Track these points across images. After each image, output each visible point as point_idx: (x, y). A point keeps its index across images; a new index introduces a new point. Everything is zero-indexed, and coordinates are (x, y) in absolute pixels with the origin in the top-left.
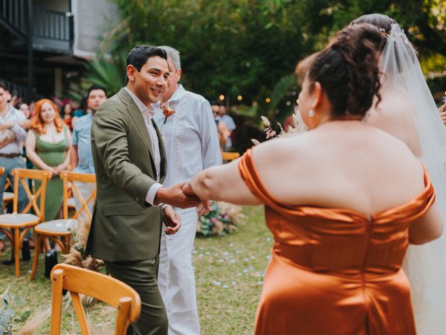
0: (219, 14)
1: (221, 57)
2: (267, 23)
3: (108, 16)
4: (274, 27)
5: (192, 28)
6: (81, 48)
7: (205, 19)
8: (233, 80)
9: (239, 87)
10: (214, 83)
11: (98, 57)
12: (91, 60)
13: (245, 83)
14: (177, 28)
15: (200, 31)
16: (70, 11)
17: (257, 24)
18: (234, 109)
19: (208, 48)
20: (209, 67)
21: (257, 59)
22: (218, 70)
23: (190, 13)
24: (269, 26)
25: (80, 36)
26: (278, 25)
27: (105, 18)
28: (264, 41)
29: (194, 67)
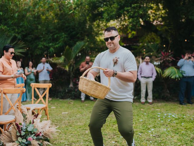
1: (44, 33)
2: (70, 11)
8: (50, 44)
9: (54, 48)
10: (40, 46)
13: (57, 46)
15: (32, 19)
18: (51, 60)
19: (37, 28)
20: (37, 38)
21: (63, 34)
22: (42, 39)
28: (67, 25)
29: (29, 38)
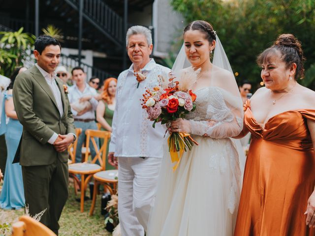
0: (260, 20)
2: (300, 20)
3: (178, 27)
4: (306, 22)
5: (239, 30)
6: (159, 50)
7: (249, 23)
11: (170, 56)
12: (165, 59)
14: (227, 30)
15: (244, 33)
16: (152, 25)
17: (291, 21)
19: (251, 46)
23: (237, 19)
24: (302, 21)
25: (159, 42)
26: (309, 21)
27: (176, 29)
29: (239, 60)
